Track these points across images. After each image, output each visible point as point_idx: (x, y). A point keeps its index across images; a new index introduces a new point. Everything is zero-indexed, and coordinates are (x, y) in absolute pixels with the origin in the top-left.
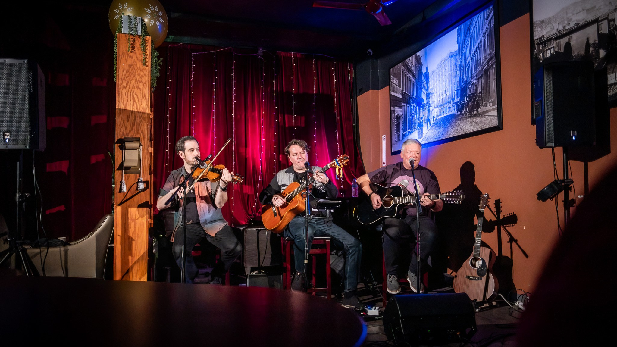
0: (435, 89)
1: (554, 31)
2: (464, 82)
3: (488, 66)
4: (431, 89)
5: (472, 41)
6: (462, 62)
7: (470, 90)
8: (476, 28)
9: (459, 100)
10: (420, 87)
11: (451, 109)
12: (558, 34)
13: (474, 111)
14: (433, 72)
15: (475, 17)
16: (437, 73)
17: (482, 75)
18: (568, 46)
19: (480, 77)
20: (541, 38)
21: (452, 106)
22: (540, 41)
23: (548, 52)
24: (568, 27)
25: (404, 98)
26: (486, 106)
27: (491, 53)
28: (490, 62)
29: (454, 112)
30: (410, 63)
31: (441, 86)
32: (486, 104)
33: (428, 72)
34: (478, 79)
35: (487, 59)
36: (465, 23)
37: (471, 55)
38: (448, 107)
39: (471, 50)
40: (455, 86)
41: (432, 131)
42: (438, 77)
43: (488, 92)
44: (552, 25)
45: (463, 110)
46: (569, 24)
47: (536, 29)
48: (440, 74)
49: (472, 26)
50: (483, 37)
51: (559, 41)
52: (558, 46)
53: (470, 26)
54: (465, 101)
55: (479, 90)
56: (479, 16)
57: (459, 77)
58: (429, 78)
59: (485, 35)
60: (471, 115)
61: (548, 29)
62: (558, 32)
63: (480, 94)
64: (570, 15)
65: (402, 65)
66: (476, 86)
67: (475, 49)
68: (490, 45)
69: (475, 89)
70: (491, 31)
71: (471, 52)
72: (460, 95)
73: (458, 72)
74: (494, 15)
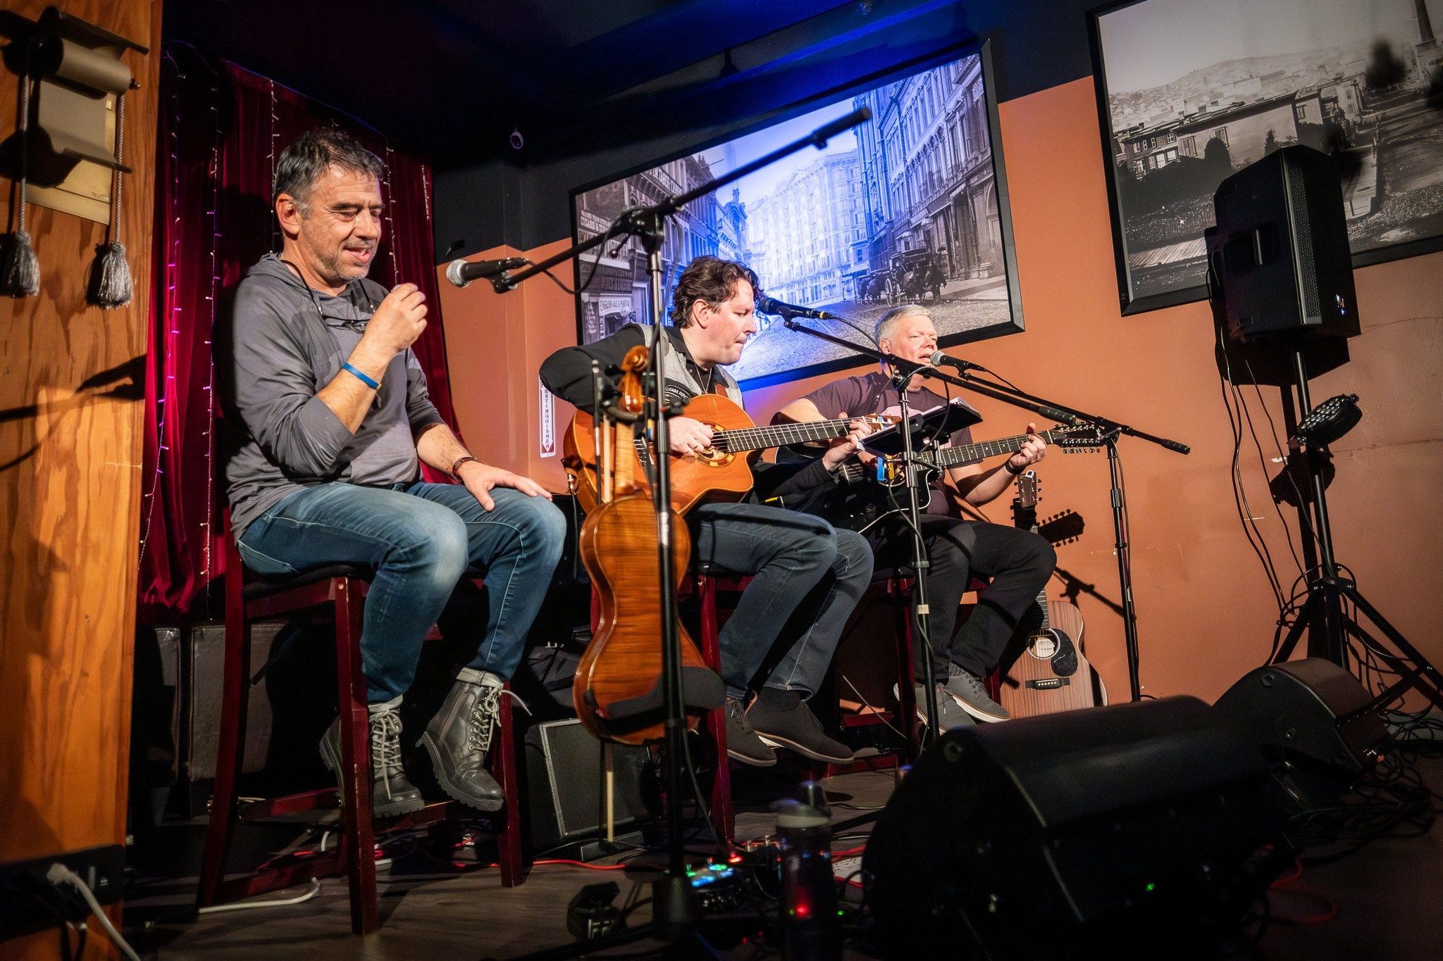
0: (773, 244)
1: (1174, 116)
2: (883, 225)
3: (968, 186)
4: (754, 244)
5: (907, 131)
6: (872, 177)
7: (907, 244)
8: (922, 101)
9: (865, 266)
10: (709, 240)
11: (838, 290)
12: (1185, 122)
13: (925, 291)
14: (761, 201)
15: (916, 77)
16: (776, 203)
17: (949, 207)
18: (1217, 147)
19: (942, 212)
20: (1136, 128)
21: (838, 282)
22: (1131, 135)
23: (1161, 158)
24: (1210, 109)
25: (638, 267)
26: (967, 277)
27: (977, 159)
28: (976, 179)
29: (848, 298)
30: (664, 180)
31: (794, 234)
32: (965, 273)
33: (740, 202)
34: (935, 217)
35: (962, 171)
36: (880, 89)
37: (905, 161)
38: (822, 286)
39: (904, 150)
40: (850, 234)
41: (762, 349)
42: (781, 212)
43: (969, 248)
44: (1167, 103)
45: (884, 290)
46: (1215, 103)
47: (1119, 110)
48: (791, 206)
49: (906, 97)
50: (948, 121)
51: (1189, 135)
52: (1187, 145)
53: (898, 95)
54: (889, 269)
55: (940, 241)
56: (930, 75)
57: (863, 214)
58: (746, 217)
59: (954, 117)
60: (915, 301)
61: (1156, 111)
62: (1186, 117)
63: (945, 252)
64: (1214, 85)
65: (630, 184)
66: (928, 233)
67: (919, 148)
68: (971, 140)
69: (925, 240)
70: (974, 110)
71: (905, 154)
72: (871, 255)
73: (859, 202)
74: (982, 72)
